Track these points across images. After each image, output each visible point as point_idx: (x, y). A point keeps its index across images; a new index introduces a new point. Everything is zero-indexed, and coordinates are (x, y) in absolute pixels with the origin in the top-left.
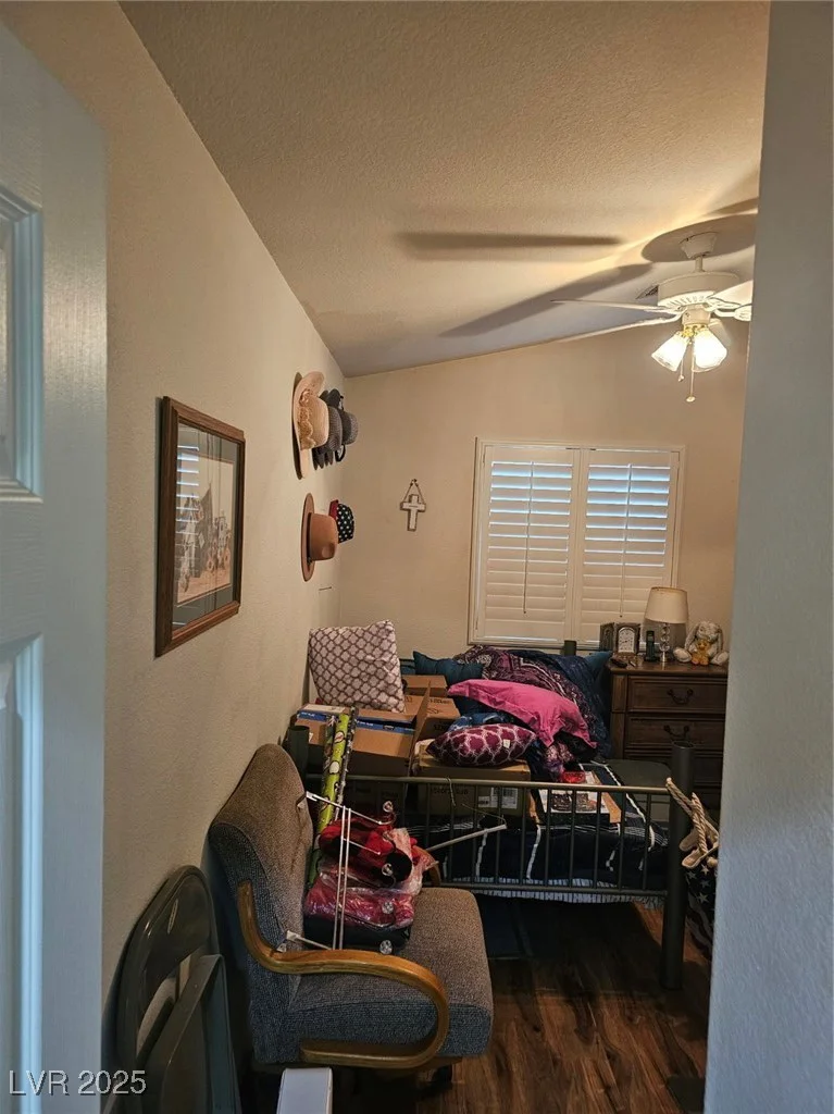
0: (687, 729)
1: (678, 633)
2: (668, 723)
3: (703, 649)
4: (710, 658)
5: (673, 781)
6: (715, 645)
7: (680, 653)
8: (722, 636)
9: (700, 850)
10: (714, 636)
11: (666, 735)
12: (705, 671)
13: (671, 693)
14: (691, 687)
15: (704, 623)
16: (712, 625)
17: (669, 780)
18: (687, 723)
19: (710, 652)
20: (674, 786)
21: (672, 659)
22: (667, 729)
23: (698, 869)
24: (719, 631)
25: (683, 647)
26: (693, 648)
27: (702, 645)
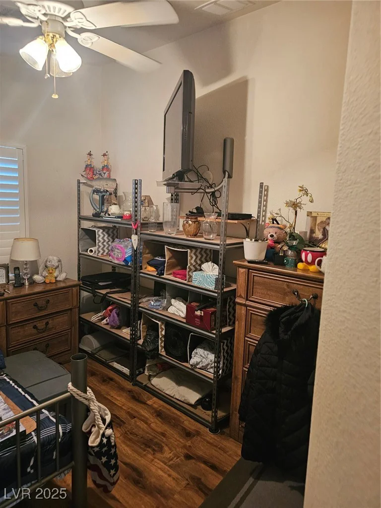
0: (47, 323)
1: (34, 266)
2: (35, 323)
3: (51, 273)
4: (56, 278)
5: (73, 385)
6: (57, 270)
7: (37, 278)
8: (61, 264)
9: (99, 427)
10: (57, 264)
11: (35, 331)
12: (54, 287)
13: (36, 305)
14: (48, 298)
15: (51, 257)
16: (55, 258)
17: (70, 384)
18: (46, 321)
19: (55, 274)
20: (75, 390)
21: (33, 283)
22: (35, 327)
23: (101, 444)
24: (59, 261)
25: (38, 274)
26: (45, 273)
27: (51, 271)
